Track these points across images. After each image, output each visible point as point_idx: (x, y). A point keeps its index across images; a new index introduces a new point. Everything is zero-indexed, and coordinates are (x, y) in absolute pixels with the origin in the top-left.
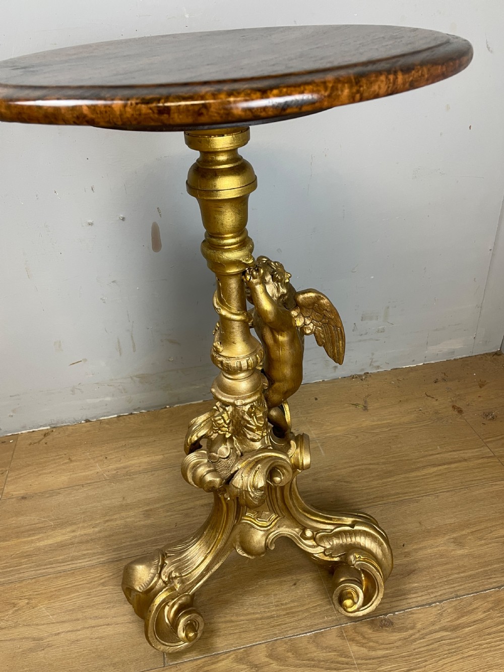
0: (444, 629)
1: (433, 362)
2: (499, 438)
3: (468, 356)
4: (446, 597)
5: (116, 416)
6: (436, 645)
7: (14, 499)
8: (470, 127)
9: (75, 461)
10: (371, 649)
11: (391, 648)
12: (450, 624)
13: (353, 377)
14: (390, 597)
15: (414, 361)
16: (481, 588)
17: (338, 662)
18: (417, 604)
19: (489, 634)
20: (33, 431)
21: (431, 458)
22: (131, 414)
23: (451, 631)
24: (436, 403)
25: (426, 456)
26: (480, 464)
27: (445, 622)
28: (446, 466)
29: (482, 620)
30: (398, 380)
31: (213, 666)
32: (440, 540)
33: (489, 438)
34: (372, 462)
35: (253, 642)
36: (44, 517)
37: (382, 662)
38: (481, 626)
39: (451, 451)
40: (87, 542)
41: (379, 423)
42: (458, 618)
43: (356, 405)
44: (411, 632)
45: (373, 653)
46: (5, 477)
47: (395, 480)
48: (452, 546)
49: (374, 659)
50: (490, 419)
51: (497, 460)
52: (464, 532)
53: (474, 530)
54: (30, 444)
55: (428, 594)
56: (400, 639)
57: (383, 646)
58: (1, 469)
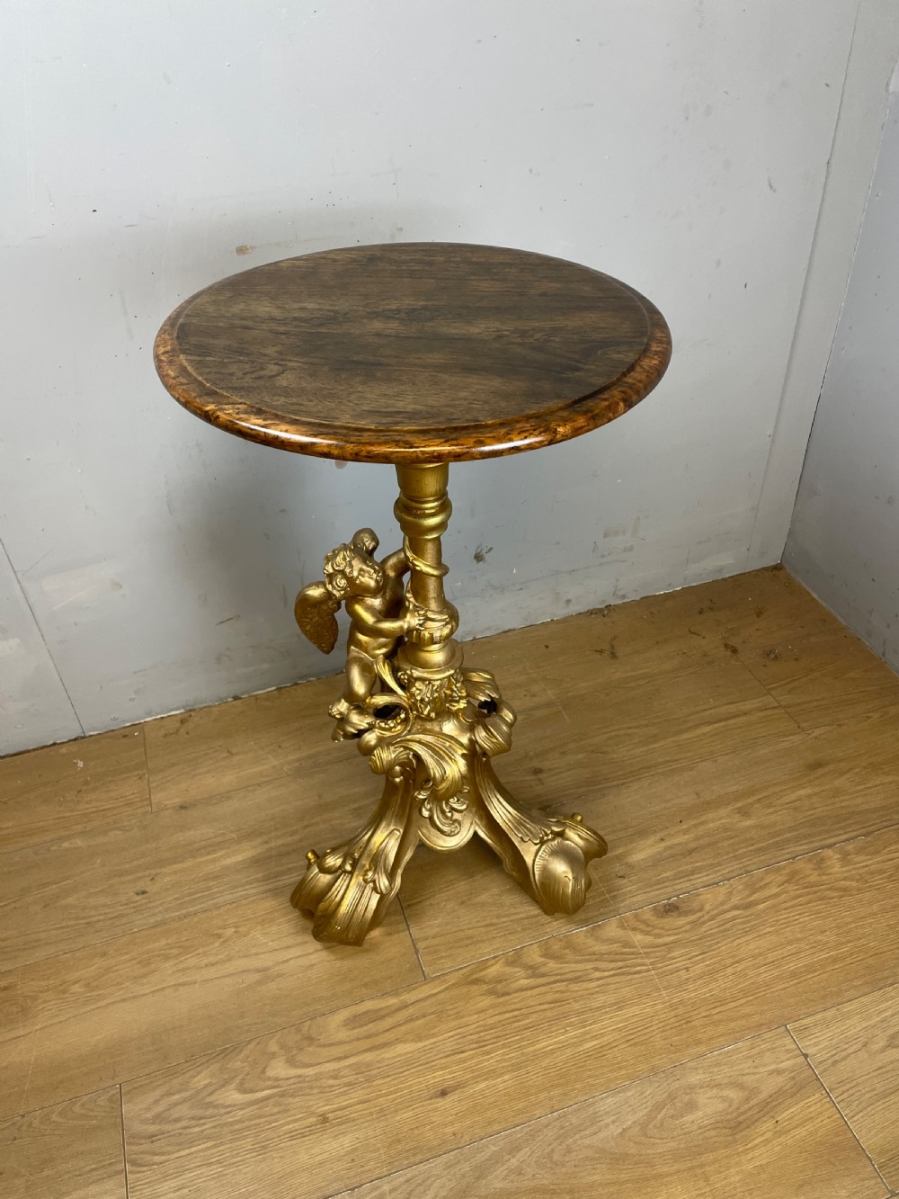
0: (736, 908)
1: (694, 584)
2: (783, 682)
3: (739, 573)
4: (734, 874)
5: (274, 688)
6: (728, 925)
7: (170, 811)
8: (745, 285)
9: (237, 754)
10: (658, 936)
11: (678, 934)
12: (741, 901)
13: (591, 612)
14: (671, 880)
15: (670, 585)
16: (773, 861)
17: (622, 954)
18: (703, 885)
19: (785, 909)
20: (162, 718)
21: (703, 714)
22: (296, 684)
23: (743, 909)
24: (704, 642)
25: (698, 712)
26: (763, 717)
27: (735, 900)
28: (722, 724)
29: (776, 895)
30: (651, 613)
31: (482, 974)
32: (723, 812)
33: (772, 684)
34: (630, 725)
35: (523, 943)
36: (220, 829)
37: (671, 948)
38: (776, 901)
39: (727, 704)
40: (288, 853)
41: (633, 673)
42: (750, 895)
43: (601, 652)
44: (699, 914)
45: (660, 941)
46: (146, 782)
47: (662, 746)
48: (737, 818)
49: (662, 945)
50: (773, 659)
51: (783, 711)
52: (750, 801)
53: (760, 796)
54: (165, 736)
55: (715, 872)
56: (688, 923)
57: (670, 932)
58: (136, 773)
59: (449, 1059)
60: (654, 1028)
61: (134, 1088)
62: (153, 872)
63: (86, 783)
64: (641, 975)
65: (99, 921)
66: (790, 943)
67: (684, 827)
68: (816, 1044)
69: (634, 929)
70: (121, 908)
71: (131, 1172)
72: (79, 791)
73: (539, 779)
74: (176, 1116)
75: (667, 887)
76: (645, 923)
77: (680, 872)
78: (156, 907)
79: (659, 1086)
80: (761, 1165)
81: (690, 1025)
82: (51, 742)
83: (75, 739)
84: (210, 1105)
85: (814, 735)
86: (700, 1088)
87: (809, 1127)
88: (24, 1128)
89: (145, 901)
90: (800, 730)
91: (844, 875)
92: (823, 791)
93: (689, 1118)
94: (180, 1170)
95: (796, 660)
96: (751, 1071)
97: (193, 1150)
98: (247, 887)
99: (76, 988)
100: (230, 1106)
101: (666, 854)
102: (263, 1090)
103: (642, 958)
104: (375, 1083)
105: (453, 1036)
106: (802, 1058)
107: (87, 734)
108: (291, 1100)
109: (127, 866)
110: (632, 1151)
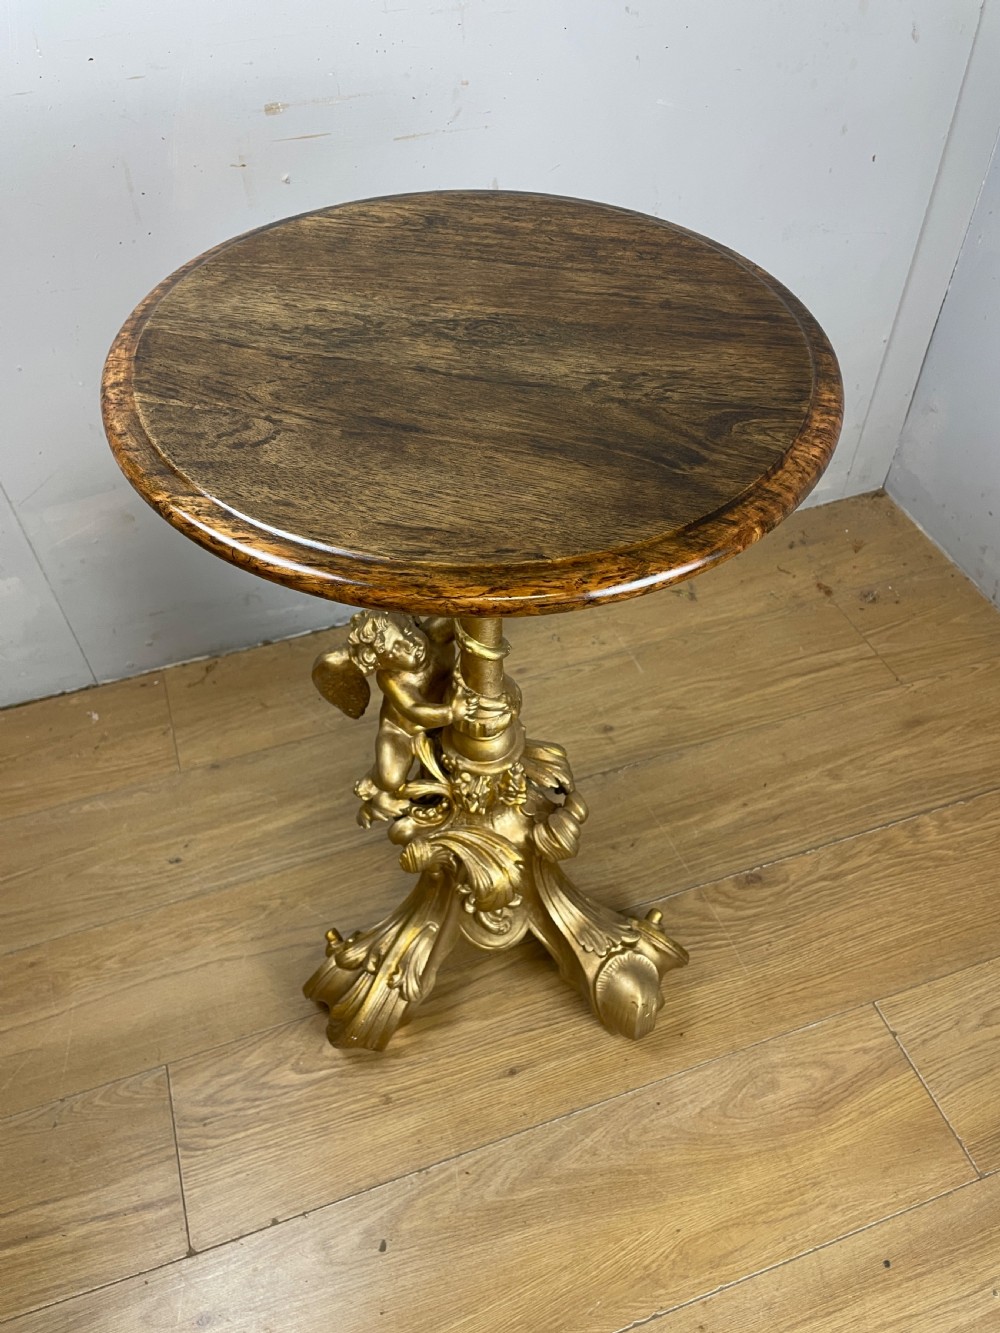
0: (824, 878)
2: (883, 628)
3: (835, 500)
4: (821, 842)
5: (309, 632)
6: (814, 897)
7: (199, 771)
8: (874, 158)
9: (272, 707)
10: (739, 908)
11: (761, 906)
12: (829, 872)
14: (753, 849)
16: (864, 828)
17: (701, 927)
18: (788, 853)
19: (877, 880)
20: (184, 665)
21: (793, 664)
22: (334, 627)
23: (832, 879)
24: (794, 581)
25: (786, 662)
26: (861, 668)
27: (823, 870)
28: (813, 675)
29: (867, 865)
32: (812, 774)
33: (869, 630)
34: (711, 677)
36: (258, 791)
37: (754, 921)
38: (866, 871)
39: (818, 654)
41: (715, 618)
42: (839, 865)
43: (678, 591)
44: (783, 886)
45: (741, 913)
46: (171, 738)
47: (747, 700)
48: (827, 780)
49: (744, 919)
50: (871, 602)
51: (881, 662)
52: (841, 762)
53: (852, 757)
54: (189, 686)
55: (801, 840)
56: (771, 895)
57: (752, 905)
58: (159, 727)
59: (518, 1037)
60: (733, 1005)
61: (182, 1069)
62: (187, 838)
63: (104, 738)
64: (721, 950)
65: (131, 891)
66: (879, 916)
67: (769, 791)
68: (905, 1022)
69: (714, 901)
70: (152, 877)
71: (183, 1157)
72: (96, 748)
73: (610, 738)
74: (229, 1098)
75: (748, 856)
76: (725, 894)
77: (764, 840)
78: (194, 876)
79: (739, 1066)
80: (845, 1147)
81: (772, 1001)
82: (59, 691)
83: (87, 688)
84: (264, 1086)
85: (912, 689)
86: (783, 1067)
87: (897, 1106)
88: (65, 1113)
89: (180, 870)
90: (898, 683)
91: (941, 843)
92: (920, 752)
93: (772, 1097)
94: (237, 1153)
95: (897, 602)
96: (837, 1049)
97: (249, 1132)
98: (292, 855)
99: (110, 964)
100: (285, 1087)
101: (748, 820)
102: (321, 1070)
103: (722, 932)
104: (440, 1062)
105: (520, 1014)
106: (890, 1037)
107: (100, 682)
108: (351, 1080)
109: (157, 832)
110: (711, 1131)
